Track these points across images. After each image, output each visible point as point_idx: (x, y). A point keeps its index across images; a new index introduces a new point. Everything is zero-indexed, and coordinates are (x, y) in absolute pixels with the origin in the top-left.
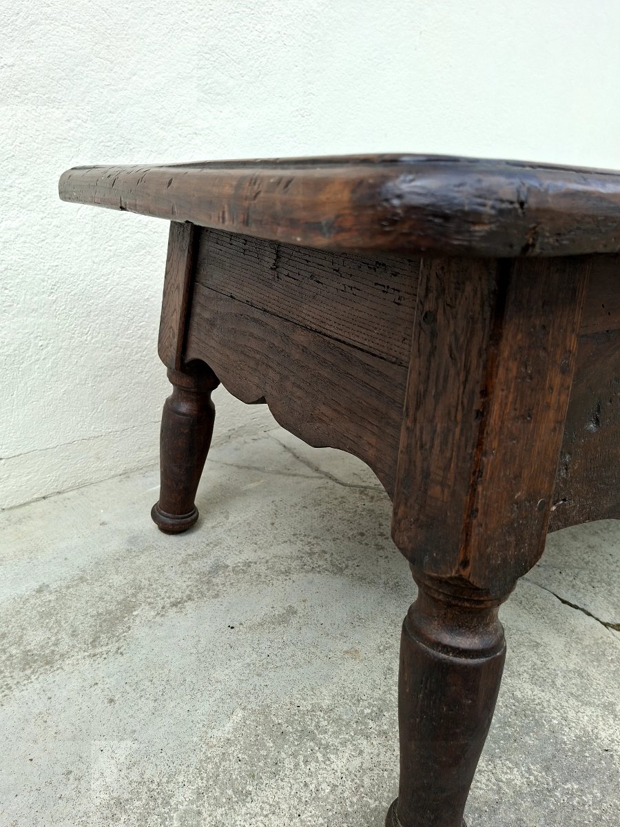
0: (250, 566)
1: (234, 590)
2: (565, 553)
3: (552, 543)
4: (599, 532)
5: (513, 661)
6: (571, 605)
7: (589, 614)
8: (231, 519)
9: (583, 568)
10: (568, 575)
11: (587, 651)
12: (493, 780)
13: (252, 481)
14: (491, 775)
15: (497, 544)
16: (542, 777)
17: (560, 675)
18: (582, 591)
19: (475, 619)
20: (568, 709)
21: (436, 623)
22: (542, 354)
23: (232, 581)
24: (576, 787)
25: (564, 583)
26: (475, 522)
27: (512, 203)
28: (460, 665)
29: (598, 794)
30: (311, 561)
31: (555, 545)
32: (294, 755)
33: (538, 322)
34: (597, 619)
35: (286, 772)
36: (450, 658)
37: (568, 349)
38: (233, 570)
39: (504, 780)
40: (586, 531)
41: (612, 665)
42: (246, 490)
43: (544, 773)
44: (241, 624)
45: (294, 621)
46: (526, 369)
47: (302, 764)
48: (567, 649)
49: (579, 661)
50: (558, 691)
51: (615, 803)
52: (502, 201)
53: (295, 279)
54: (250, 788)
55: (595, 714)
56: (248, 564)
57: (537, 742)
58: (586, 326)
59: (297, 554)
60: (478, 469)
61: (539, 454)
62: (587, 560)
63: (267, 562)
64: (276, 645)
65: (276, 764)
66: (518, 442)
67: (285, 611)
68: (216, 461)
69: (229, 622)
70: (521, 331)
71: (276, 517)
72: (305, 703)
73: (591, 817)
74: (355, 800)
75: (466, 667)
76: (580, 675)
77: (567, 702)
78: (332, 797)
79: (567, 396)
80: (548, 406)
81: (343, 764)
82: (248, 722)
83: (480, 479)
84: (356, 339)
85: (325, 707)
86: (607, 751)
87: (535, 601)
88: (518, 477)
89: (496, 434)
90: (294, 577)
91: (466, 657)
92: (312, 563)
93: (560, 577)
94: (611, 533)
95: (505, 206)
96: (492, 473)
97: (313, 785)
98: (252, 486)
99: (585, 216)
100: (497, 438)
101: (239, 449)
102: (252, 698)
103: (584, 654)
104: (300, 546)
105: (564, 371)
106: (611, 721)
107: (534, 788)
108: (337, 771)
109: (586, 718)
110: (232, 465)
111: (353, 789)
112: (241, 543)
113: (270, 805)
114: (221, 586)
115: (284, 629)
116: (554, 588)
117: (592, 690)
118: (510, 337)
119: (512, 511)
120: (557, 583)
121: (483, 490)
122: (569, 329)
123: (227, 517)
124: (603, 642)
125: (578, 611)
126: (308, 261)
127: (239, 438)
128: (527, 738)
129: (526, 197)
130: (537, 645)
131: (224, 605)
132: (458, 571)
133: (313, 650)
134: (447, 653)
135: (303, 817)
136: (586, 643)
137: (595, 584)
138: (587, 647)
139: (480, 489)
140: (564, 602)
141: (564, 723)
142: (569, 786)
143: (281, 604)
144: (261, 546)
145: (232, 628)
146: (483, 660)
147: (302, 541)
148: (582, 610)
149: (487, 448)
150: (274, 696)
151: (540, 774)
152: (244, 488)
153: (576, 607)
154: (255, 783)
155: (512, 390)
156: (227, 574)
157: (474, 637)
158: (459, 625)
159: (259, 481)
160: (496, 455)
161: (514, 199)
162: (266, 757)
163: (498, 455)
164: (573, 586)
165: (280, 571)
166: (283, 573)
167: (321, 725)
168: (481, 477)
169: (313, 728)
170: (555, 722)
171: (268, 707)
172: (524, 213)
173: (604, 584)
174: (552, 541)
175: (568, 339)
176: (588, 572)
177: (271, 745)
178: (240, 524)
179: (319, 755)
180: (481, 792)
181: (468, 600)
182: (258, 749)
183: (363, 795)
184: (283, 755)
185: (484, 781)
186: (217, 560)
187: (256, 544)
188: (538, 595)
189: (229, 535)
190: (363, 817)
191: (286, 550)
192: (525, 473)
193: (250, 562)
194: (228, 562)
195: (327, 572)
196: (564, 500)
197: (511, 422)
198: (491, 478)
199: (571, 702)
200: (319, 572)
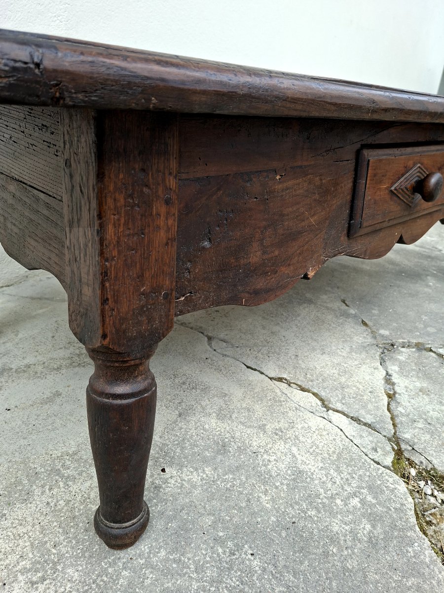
0: (29, 367)
1: (14, 384)
2: (256, 338)
3: (249, 332)
4: (280, 323)
5: (208, 407)
6: (252, 369)
7: (262, 373)
8: (20, 336)
9: (265, 346)
10: (254, 351)
11: (256, 395)
12: (179, 481)
13: (41, 308)
14: (179, 478)
15: (131, 322)
16: (211, 474)
17: (236, 411)
18: (261, 359)
19: (126, 374)
20: (236, 432)
21: (102, 380)
22: (146, 190)
23: (14, 379)
24: (231, 476)
25: (251, 356)
26: (107, 307)
27: (26, 63)
28: (116, 405)
29: (244, 479)
30: (79, 359)
31: (250, 334)
32: (43, 486)
33: (137, 167)
34: (267, 376)
35: (35, 498)
36: (111, 401)
37: (168, 187)
38: (16, 372)
39: (186, 479)
40: (272, 323)
41: (269, 402)
42: (35, 315)
43: (212, 472)
44: (16, 407)
45: (58, 400)
46: (133, 200)
47: (47, 490)
48: (244, 396)
49: (249, 402)
50: (233, 421)
51: (253, 483)
52: (15, 61)
53: (2, 141)
54: (5, 512)
55: (253, 432)
56: (28, 366)
57: (212, 454)
58: (187, 173)
59: (69, 355)
60: (103, 271)
61: (156, 260)
62: (269, 340)
63: (44, 363)
64: (41, 418)
65: (28, 493)
66: (136, 252)
67: (52, 395)
68: (14, 295)
69: (7, 406)
70: (123, 172)
71: (57, 332)
72: (56, 452)
73: (236, 493)
74: (82, 507)
75: (120, 405)
76: (249, 410)
77: (237, 427)
78: (66, 508)
79: (174, 220)
80: (159, 227)
81: (77, 487)
82: (11, 470)
83: (106, 278)
84: (39, 184)
85: (71, 453)
86: (255, 453)
87: (230, 369)
88: (141, 276)
89: (114, 246)
90: (64, 371)
91: (120, 399)
92: (80, 361)
93: (249, 353)
94: (287, 324)
95: (18, 65)
96: (117, 273)
97: (53, 503)
98: (41, 311)
99: (107, 80)
100: (116, 249)
101: (35, 286)
102: (17, 454)
103: (253, 397)
104: (73, 350)
105: (168, 202)
106: (261, 435)
107: (204, 482)
108: (72, 492)
109: (247, 435)
110: (27, 297)
111: (82, 501)
112: (25, 352)
113: (19, 520)
114: (4, 383)
115: (49, 406)
116: (244, 360)
117: (254, 418)
118: (112, 176)
119: (140, 300)
120: (247, 356)
121: (110, 286)
122: (167, 172)
123: (17, 335)
124: (268, 389)
125: (256, 372)
126: (7, 126)
127: (35, 277)
128: (207, 452)
129: (41, 60)
130: (226, 395)
131: (5, 395)
132: (101, 342)
133: (69, 417)
134: (108, 398)
135: (41, 524)
136: (256, 391)
137: (270, 355)
138: (256, 393)
139: (107, 284)
140: (248, 367)
141: (232, 440)
142: (227, 477)
143: (49, 390)
144: (41, 353)
145: (9, 410)
146: (133, 400)
147: (74, 346)
148: (259, 371)
149: (108, 256)
150: (33, 450)
151: (210, 473)
152: (35, 313)
153: (255, 370)
154: (10, 508)
155: (123, 215)
156: (10, 374)
157: (127, 385)
158: (116, 380)
159: (47, 307)
160: (118, 261)
161: (27, 59)
162: (21, 491)
163: (119, 261)
164: (256, 358)
165: (54, 368)
166: (55, 369)
167: (66, 464)
168: (107, 276)
169: (59, 467)
170: (227, 440)
171: (28, 458)
172: (41, 72)
173: (276, 354)
174: (249, 331)
175: (167, 180)
176: (267, 348)
177: (26, 482)
178: (27, 339)
179: (61, 484)
180: (170, 489)
181: (116, 362)
182: (16, 486)
183: (88, 504)
184: (34, 487)
185: (173, 482)
186: (4, 365)
187: (37, 352)
188: (233, 365)
189: (16, 347)
190: (86, 517)
191: (62, 353)
192: (147, 274)
193: (31, 365)
194: (13, 366)
195: (89, 366)
196: (191, 293)
197: (127, 238)
198: (116, 277)
199: (239, 427)
200: (84, 366)
